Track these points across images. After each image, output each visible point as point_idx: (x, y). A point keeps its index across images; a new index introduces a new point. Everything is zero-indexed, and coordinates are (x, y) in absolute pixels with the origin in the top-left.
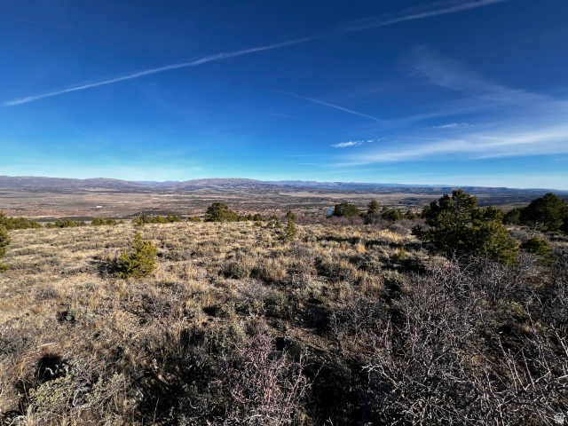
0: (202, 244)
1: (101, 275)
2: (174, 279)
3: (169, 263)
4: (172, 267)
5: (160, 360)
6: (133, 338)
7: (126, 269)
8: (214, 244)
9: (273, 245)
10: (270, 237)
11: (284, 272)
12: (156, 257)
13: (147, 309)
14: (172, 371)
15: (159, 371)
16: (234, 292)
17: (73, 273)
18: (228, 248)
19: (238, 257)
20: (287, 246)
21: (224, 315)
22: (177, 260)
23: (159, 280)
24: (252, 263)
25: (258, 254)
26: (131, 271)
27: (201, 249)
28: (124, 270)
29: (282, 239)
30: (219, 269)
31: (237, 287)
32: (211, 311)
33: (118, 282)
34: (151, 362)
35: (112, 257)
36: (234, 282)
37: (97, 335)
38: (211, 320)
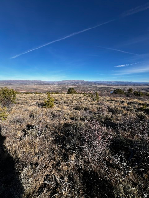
0: (67, 100)
1: (39, 107)
2: (59, 109)
3: (57, 105)
4: (58, 106)
5: (59, 130)
6: (50, 123)
7: (46, 105)
8: (71, 100)
9: (91, 101)
10: (90, 99)
11: (96, 110)
12: (54, 103)
13: (53, 116)
14: (63, 133)
15: (59, 132)
16: (79, 114)
17: (31, 105)
18: (76, 102)
19: (79, 104)
20: (96, 102)
21: (76, 120)
22: (60, 104)
23: (55, 109)
24: (85, 106)
25: (86, 104)
26: (47, 106)
27: (67, 101)
28: (45, 105)
29: (94, 100)
30: (73, 107)
31: (80, 113)
32: (72, 119)
33: (44, 109)
34: (56, 130)
35: (41, 102)
36: (79, 111)
37: (40, 121)
38: (72, 121)
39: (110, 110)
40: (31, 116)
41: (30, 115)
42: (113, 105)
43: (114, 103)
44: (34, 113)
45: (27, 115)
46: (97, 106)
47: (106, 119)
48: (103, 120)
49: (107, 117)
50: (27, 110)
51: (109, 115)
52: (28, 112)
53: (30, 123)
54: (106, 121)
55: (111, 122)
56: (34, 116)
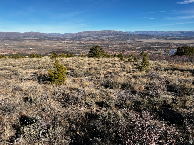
0: (89, 69)
1: (39, 82)
2: (76, 86)
3: (72, 78)
4: (74, 81)
5: (77, 125)
6: (60, 113)
7: (52, 79)
8: (96, 69)
9: (134, 71)
10: (131, 67)
11: (143, 88)
12: (66, 75)
13: (65, 100)
14: (84, 131)
15: (77, 130)
16: (112, 95)
17: (26, 80)
18: (105, 72)
19: (112, 77)
20: (144, 72)
21: (108, 107)
22: (77, 77)
23: (69, 87)
24: (122, 81)
25: (125, 76)
26: (54, 81)
27: (89, 72)
28: (50, 79)
29: (139, 68)
30: (101, 83)
31: (114, 94)
32: (100, 104)
33: (48, 86)
34: (72, 125)
35: (43, 73)
36: (112, 90)
37: (43, 110)
38: (101, 109)
39: (170, 88)
40: (26, 99)
41: (24, 98)
42: (175, 78)
43: (178, 74)
44: (30, 95)
45: (19, 98)
46: (144, 80)
47: (163, 105)
48: (157, 107)
49: (164, 101)
50: (18, 89)
51: (169, 97)
52: (20, 92)
53: (24, 113)
54: (162, 109)
55: (173, 111)
56: (31, 100)
